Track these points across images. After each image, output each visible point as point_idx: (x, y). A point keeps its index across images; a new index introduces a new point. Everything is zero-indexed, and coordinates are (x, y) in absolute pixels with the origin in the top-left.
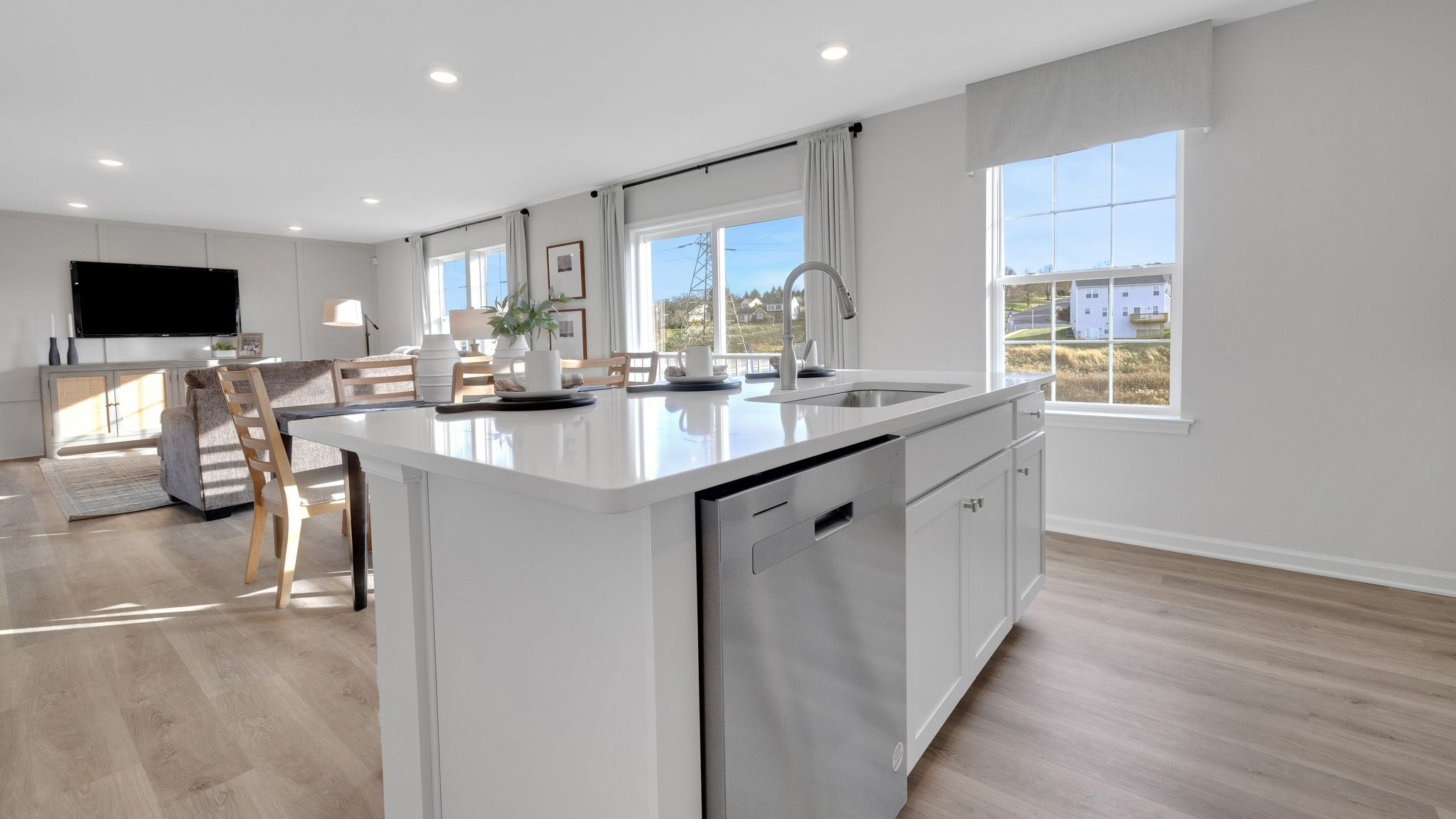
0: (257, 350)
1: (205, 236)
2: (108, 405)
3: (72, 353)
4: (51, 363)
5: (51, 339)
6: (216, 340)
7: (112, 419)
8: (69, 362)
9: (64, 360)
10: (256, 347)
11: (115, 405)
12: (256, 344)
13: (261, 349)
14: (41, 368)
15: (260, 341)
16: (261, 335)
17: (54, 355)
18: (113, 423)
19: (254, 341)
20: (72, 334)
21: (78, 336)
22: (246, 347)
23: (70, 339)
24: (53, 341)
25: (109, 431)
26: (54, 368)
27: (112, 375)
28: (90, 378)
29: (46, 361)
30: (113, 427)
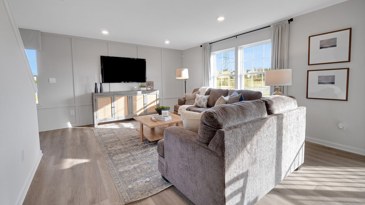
0: (152, 87)
1: (137, 47)
2: (112, 108)
3: (101, 88)
4: (95, 92)
5: (95, 83)
6: (140, 84)
7: (113, 113)
8: (101, 92)
9: (99, 91)
10: (152, 86)
11: (114, 107)
12: (152, 85)
13: (153, 87)
14: (92, 94)
15: (153, 84)
16: (153, 82)
17: (96, 89)
18: (113, 114)
19: (151, 84)
20: (101, 82)
21: (102, 83)
22: (148, 86)
23: (101, 83)
24: (96, 84)
25: (112, 117)
26: (96, 94)
27: (113, 96)
28: (107, 98)
29: (94, 91)
30: (113, 116)
